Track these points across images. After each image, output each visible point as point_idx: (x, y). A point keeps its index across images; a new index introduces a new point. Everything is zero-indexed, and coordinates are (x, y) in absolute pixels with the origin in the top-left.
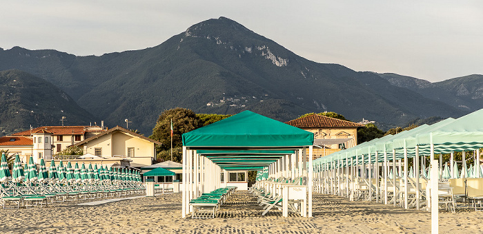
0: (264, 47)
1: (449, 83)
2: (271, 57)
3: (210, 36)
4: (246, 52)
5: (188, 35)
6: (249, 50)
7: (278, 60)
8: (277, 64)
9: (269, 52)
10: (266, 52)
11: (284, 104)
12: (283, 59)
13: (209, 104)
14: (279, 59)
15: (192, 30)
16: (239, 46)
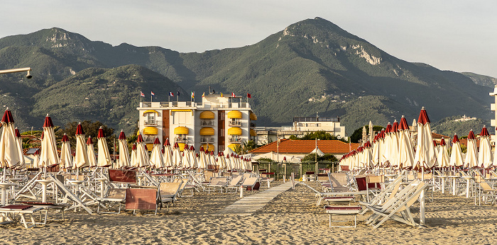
0: (359, 46)
2: (366, 56)
3: (308, 36)
4: (342, 51)
5: (286, 34)
6: (344, 49)
7: (371, 58)
8: (371, 62)
9: (363, 51)
10: (360, 51)
12: (377, 57)
13: (310, 100)
14: (373, 57)
15: (290, 28)
16: (334, 46)
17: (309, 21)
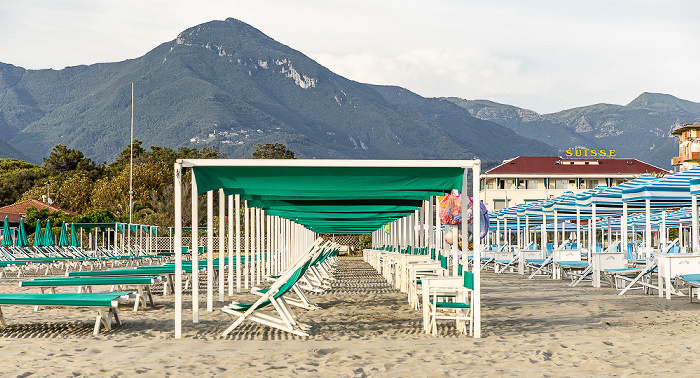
0: (285, 61)
1: (566, 115)
2: (295, 75)
3: (211, 45)
4: (260, 68)
5: (179, 42)
6: (264, 65)
7: (303, 79)
8: (302, 85)
9: (291, 68)
10: (287, 68)
11: (295, 142)
12: (310, 77)
13: (193, 140)
14: (305, 77)
15: (185, 35)
16: (250, 60)
17: (214, 24)
